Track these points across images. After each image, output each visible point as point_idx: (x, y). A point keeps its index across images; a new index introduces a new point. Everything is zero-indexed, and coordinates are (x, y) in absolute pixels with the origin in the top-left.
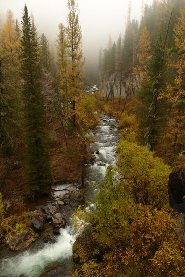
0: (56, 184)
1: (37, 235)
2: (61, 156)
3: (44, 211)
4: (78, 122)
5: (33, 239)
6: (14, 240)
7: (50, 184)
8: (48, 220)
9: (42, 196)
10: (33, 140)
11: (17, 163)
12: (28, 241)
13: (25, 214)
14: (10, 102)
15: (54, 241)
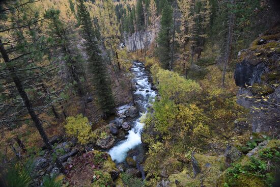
0: (118, 106)
1: (115, 137)
2: (117, 89)
3: (115, 123)
5: (114, 140)
6: (103, 142)
7: (114, 107)
8: (119, 128)
10: (99, 80)
11: (90, 98)
12: (112, 141)
15: (126, 138)
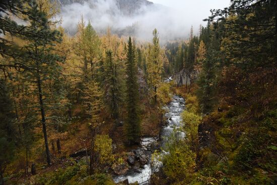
0: (144, 137)
1: (130, 167)
2: (147, 120)
3: (135, 153)
4: (158, 99)
5: (127, 169)
6: (117, 168)
7: (140, 137)
8: (137, 159)
9: (134, 144)
10: (131, 109)
11: (121, 122)
12: (125, 170)
13: (124, 153)
14: (119, 87)
